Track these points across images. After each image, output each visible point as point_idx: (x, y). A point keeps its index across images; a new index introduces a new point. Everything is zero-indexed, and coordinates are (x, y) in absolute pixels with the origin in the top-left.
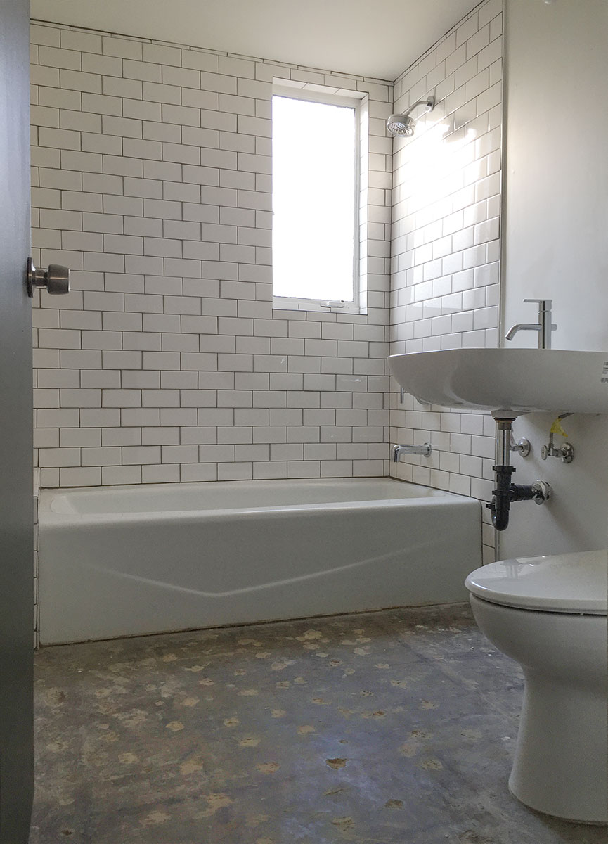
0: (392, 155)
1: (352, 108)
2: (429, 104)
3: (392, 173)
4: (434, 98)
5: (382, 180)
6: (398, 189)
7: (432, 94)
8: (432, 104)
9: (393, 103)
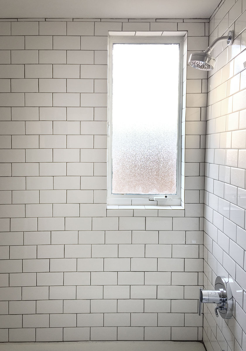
0: (208, 79)
1: (177, 44)
2: (230, 38)
3: (207, 93)
4: (233, 32)
5: (199, 100)
6: (210, 107)
7: (231, 29)
8: (232, 38)
9: (209, 36)
